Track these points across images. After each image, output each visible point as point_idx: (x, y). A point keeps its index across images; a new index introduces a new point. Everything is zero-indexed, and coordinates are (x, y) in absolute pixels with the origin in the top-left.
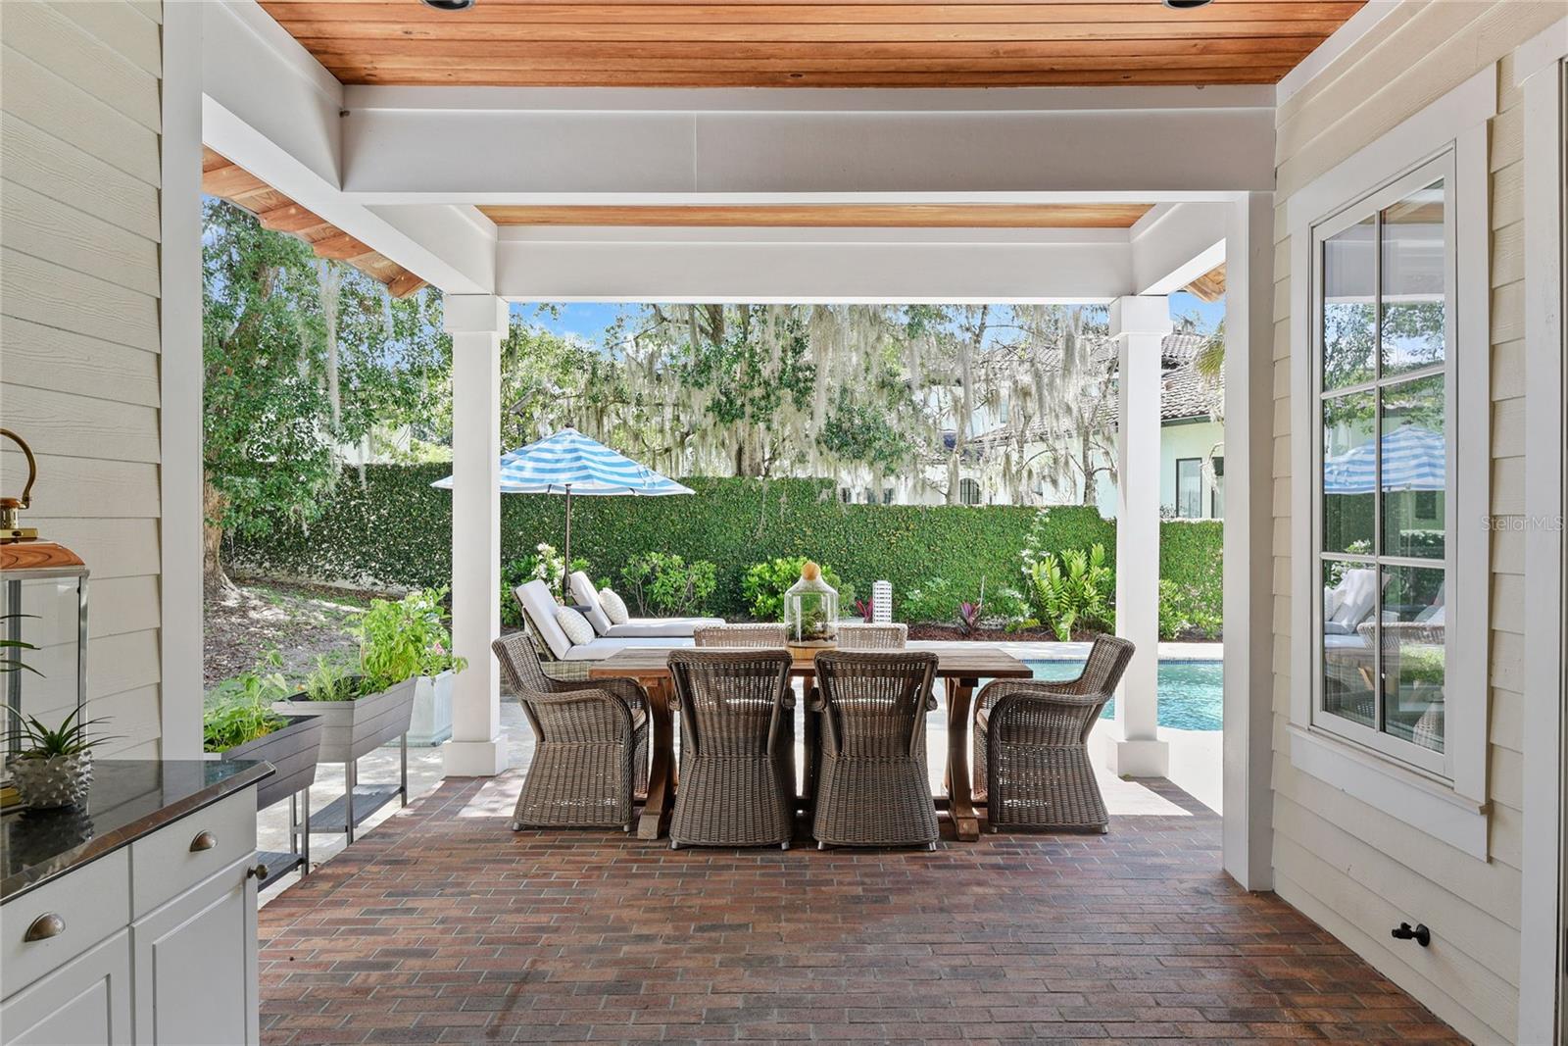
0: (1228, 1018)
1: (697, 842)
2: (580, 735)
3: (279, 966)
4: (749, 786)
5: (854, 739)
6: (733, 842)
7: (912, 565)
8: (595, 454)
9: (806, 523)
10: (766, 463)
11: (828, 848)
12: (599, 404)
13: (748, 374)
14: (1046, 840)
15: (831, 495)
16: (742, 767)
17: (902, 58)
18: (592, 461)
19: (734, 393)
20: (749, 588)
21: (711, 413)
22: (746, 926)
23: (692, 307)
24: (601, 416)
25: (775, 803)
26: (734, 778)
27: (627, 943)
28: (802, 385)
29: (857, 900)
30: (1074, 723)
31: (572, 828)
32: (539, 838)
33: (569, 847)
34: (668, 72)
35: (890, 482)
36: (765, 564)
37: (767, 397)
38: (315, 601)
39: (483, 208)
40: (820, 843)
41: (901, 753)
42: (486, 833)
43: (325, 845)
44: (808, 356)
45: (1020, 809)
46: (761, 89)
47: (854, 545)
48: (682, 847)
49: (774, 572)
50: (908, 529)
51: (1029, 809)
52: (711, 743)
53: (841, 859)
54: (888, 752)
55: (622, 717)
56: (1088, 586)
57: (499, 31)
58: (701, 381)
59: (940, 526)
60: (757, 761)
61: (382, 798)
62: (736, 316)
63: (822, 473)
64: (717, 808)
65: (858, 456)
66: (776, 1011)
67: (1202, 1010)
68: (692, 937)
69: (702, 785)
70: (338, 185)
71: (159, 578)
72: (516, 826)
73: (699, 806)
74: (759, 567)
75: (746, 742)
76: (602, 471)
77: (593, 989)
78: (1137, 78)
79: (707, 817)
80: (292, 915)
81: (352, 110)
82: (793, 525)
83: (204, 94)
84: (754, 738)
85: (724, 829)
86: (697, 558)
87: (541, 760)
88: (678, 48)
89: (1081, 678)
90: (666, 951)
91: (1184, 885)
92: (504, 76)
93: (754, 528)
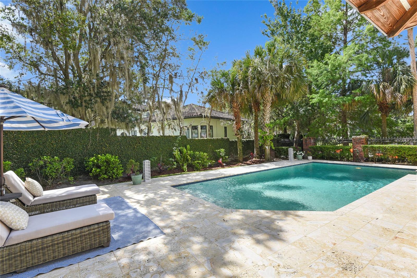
7: (141, 154)
9: (106, 143)
15: (115, 133)
19: (78, 98)
20: (88, 166)
36: (94, 157)
37: (91, 99)
47: (123, 149)
49: (99, 160)
50: (139, 143)
56: (188, 156)
58: (64, 93)
63: (111, 126)
74: (92, 158)
82: (102, 143)
86: (65, 157)
93: (87, 145)
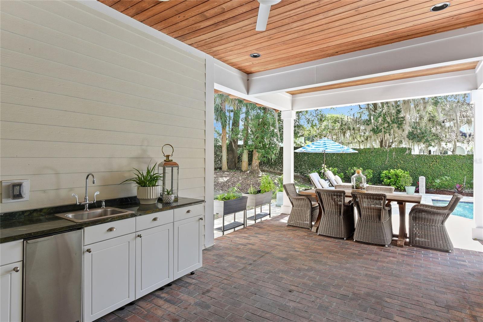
0: (444, 306)
1: (323, 234)
2: (301, 206)
3: (229, 242)
4: (336, 223)
5: (364, 215)
6: (331, 236)
7: (438, 172)
8: (331, 143)
9: (401, 160)
10: (391, 144)
11: (356, 241)
12: (344, 131)
13: (383, 120)
14: (427, 251)
15: (409, 152)
16: (335, 218)
17: (361, 43)
18: (329, 145)
19: (378, 126)
20: (382, 177)
21: (372, 132)
22: (321, 254)
23: (368, 104)
24: (345, 134)
25: (343, 228)
26: (333, 221)
27: (292, 251)
28: (399, 122)
29: (355, 254)
30: (441, 218)
31: (299, 227)
32: (291, 228)
33: (295, 231)
34: (307, 59)
35: (431, 148)
36: (387, 171)
37: (389, 126)
38: (277, 176)
39: (287, 92)
40: (354, 240)
41: (378, 220)
42: (281, 226)
43: (251, 222)
44: (402, 115)
45: (419, 241)
46: (330, 57)
47: (417, 166)
48: (320, 235)
49: (390, 173)
50: (436, 162)
51: (422, 241)
52: (327, 211)
53: (358, 245)
54: (374, 219)
55: (309, 204)
57: (269, 59)
58: (368, 123)
59: (449, 161)
60: (339, 217)
61: (265, 215)
62: (380, 105)
63: (407, 146)
64: (328, 227)
65: (419, 141)
66: (313, 271)
67: (436, 302)
68: (307, 253)
69: (325, 221)
70: (247, 94)
71: (205, 168)
72: (287, 225)
73: (324, 226)
74: (385, 171)
75: (336, 212)
76: (331, 147)
77: (279, 258)
78: (440, 30)
79: (326, 229)
80: (237, 234)
81: (249, 79)
82: (397, 160)
83: (215, 83)
84: (338, 211)
85: (329, 232)
86: (368, 169)
87: (293, 211)
88: (305, 54)
89: (448, 206)
90: (299, 255)
91: (466, 271)
92: (275, 67)
93: (385, 161)
